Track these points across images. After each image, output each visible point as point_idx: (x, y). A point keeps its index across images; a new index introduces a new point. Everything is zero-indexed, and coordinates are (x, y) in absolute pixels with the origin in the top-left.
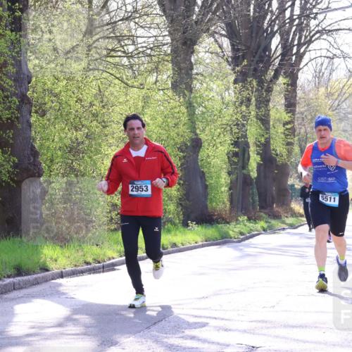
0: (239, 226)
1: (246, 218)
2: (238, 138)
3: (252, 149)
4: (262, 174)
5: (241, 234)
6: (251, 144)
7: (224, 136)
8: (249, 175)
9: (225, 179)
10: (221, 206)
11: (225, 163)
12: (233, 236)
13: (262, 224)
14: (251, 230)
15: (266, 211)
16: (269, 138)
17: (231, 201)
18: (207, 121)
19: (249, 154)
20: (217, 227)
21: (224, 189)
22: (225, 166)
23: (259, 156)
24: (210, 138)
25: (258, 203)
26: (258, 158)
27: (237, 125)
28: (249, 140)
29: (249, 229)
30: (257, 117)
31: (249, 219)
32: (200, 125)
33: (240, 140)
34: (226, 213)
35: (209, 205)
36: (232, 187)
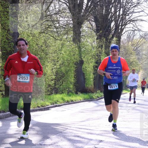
0: (97, 94)
1: (100, 91)
2: (97, 60)
5: (98, 97)
7: (92, 59)
9: (92, 76)
10: (90, 86)
12: (95, 98)
14: (102, 96)
17: (94, 84)
18: (86, 53)
20: (89, 94)
21: (92, 80)
22: (92, 71)
24: (87, 60)
27: (97, 55)
30: (105, 53)
32: (83, 55)
34: (92, 89)
35: (86, 86)
36: (95, 79)
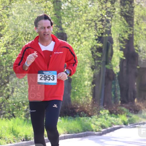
0: (100, 119)
1: (107, 111)
2: (102, 34)
3: (116, 45)
4: (125, 69)
5: (103, 127)
6: (115, 40)
7: (89, 31)
8: (112, 70)
9: (88, 73)
10: (83, 100)
11: (89, 58)
12: (94, 129)
13: (123, 118)
14: (112, 123)
15: (127, 105)
16: (133, 35)
17: (94, 95)
18: (72, 16)
19: (112, 50)
20: (79, 119)
21: (88, 83)
22: (88, 61)
23: (122, 52)
24: (75, 33)
25: (119, 97)
26: (121, 54)
27: (102, 20)
28: (113, 36)
29: (110, 123)
30: (122, 13)
31: (111, 113)
32: (65, 21)
33: (104, 36)
34: (88, 107)
35: (72, 99)
36: (95, 81)
